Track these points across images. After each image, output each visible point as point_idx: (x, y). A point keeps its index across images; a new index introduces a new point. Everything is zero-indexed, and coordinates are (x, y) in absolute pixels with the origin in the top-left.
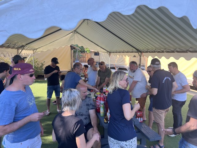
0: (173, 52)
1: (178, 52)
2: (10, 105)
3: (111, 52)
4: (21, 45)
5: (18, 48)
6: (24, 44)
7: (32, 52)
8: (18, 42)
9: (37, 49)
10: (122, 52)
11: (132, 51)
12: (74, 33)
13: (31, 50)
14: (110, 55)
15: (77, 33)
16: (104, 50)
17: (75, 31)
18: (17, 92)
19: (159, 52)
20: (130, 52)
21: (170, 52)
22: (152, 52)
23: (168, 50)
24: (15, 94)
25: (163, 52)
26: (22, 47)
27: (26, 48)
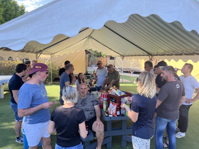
0: (181, 54)
1: (186, 54)
2: (28, 94)
3: (124, 56)
4: (39, 50)
5: (37, 53)
6: (42, 49)
7: (49, 56)
8: (36, 48)
9: (54, 53)
10: (135, 56)
11: (143, 54)
12: (89, 38)
13: (48, 54)
14: (123, 58)
15: (91, 38)
16: (118, 54)
17: (89, 36)
18: (34, 85)
19: (168, 55)
20: (142, 55)
21: (178, 54)
22: (162, 55)
23: (176, 53)
24: (33, 86)
25: (172, 55)
26: (41, 52)
27: (43, 52)
